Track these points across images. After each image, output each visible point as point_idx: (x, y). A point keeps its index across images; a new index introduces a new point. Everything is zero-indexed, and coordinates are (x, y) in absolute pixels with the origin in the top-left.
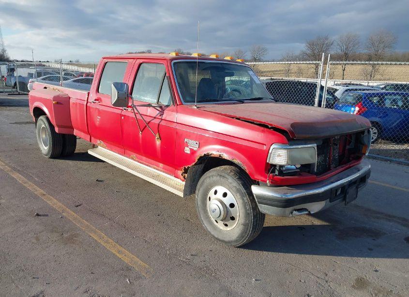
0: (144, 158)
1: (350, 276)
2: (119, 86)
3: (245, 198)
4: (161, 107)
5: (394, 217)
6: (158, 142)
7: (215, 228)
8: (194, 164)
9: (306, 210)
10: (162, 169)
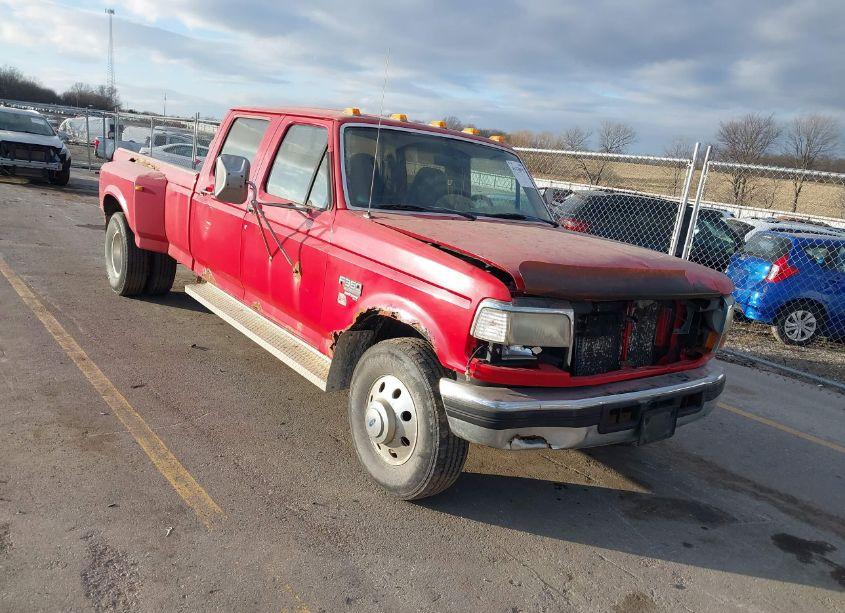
0: (274, 309)
1: (620, 587)
2: (232, 160)
3: (429, 403)
4: (309, 211)
5: (771, 491)
6: (297, 280)
7: (376, 458)
8: (349, 327)
9: (541, 440)
10: (299, 334)
